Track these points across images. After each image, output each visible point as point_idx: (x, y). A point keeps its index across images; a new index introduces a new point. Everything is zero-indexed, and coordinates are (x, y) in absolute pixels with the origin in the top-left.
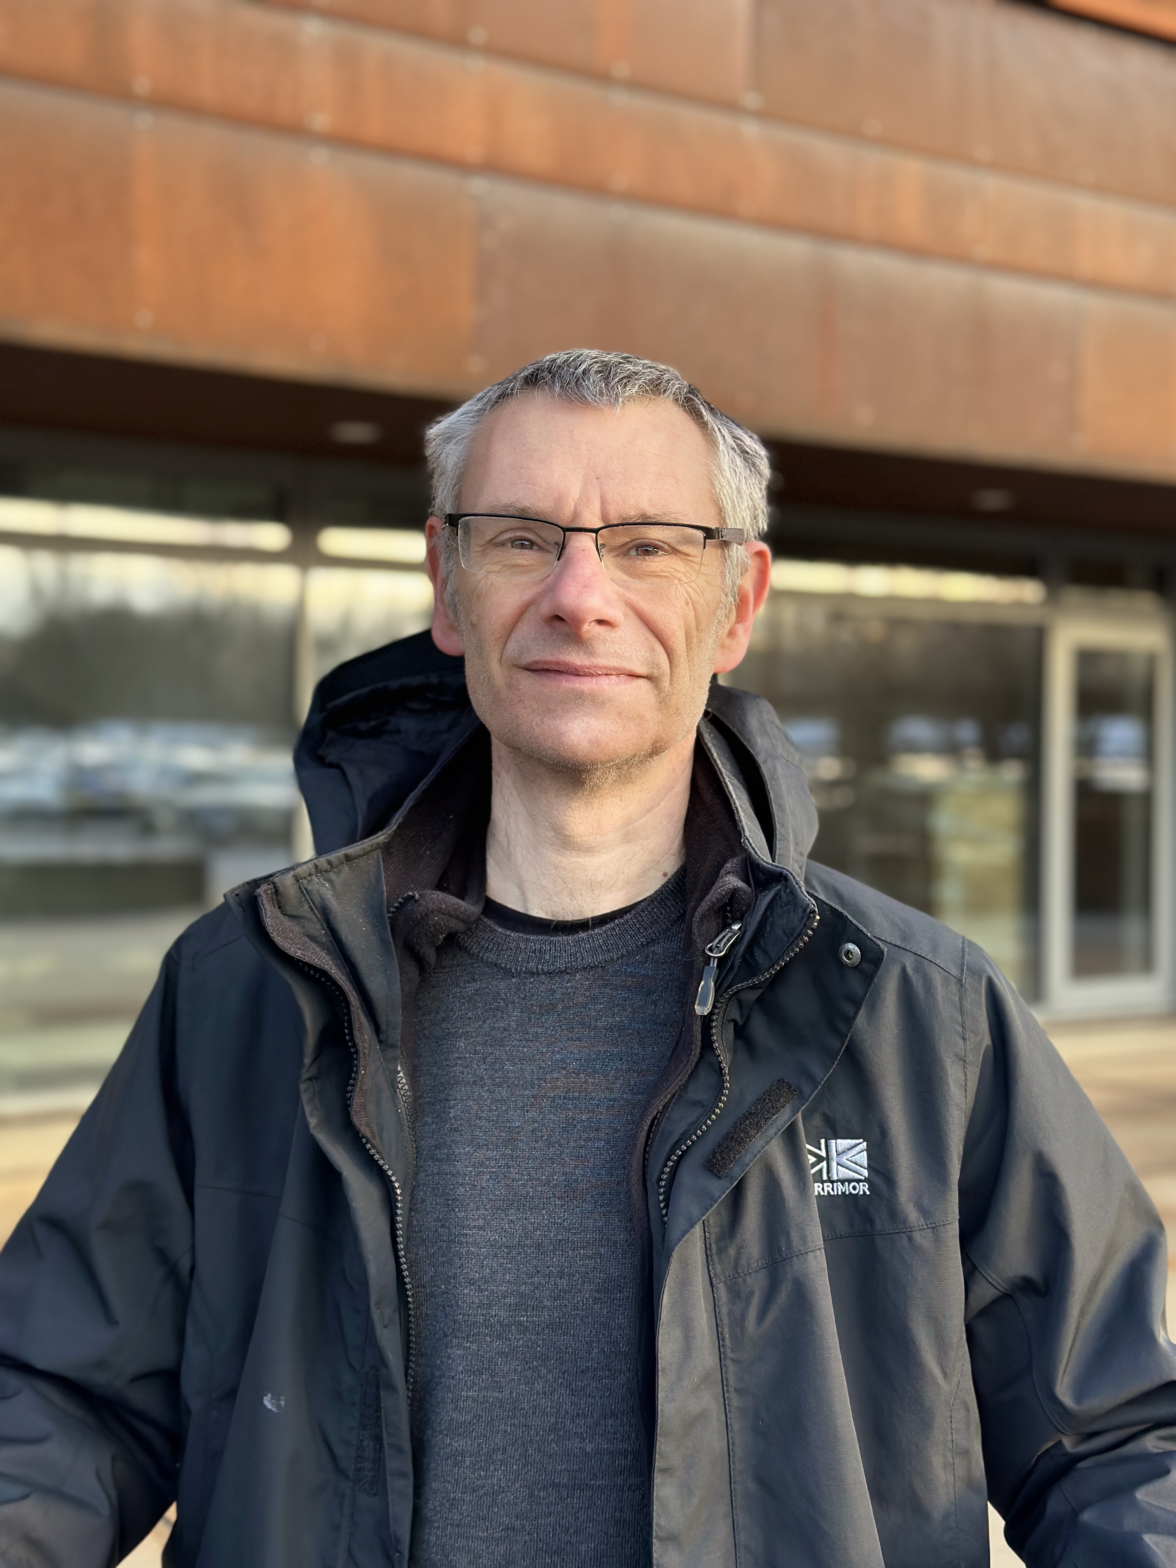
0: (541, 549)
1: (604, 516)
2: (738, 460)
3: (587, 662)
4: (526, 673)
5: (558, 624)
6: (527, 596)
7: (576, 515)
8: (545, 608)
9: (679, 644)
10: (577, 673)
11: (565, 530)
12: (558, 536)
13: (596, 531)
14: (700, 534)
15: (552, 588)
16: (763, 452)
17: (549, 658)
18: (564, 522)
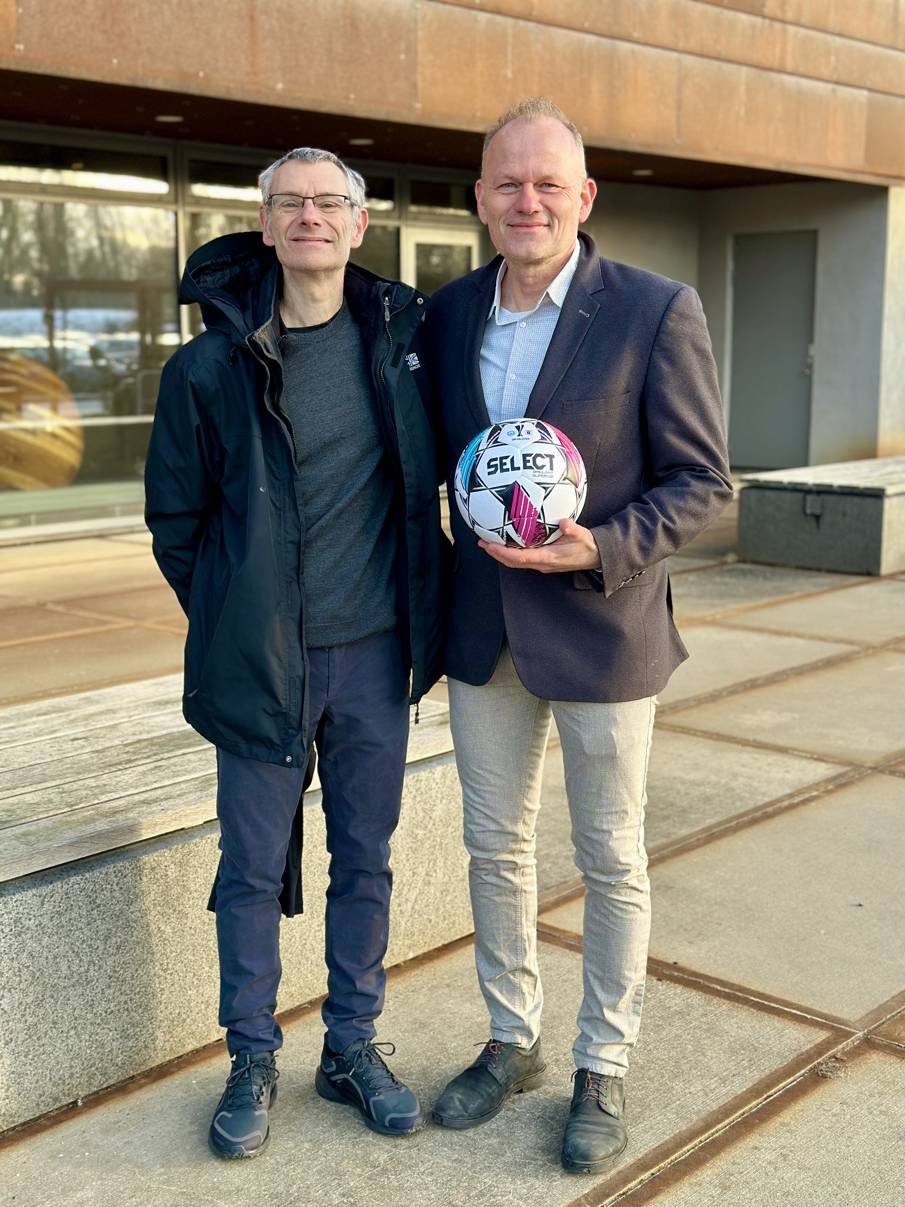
0: (297, 206)
1: (315, 194)
2: (355, 181)
3: (312, 236)
4: (294, 242)
5: (303, 226)
6: (293, 218)
7: (307, 194)
8: (300, 221)
9: (341, 231)
10: (310, 240)
11: (304, 198)
12: (302, 200)
13: (313, 198)
14: (343, 198)
15: (301, 216)
16: (362, 179)
17: (300, 236)
18: (304, 196)
